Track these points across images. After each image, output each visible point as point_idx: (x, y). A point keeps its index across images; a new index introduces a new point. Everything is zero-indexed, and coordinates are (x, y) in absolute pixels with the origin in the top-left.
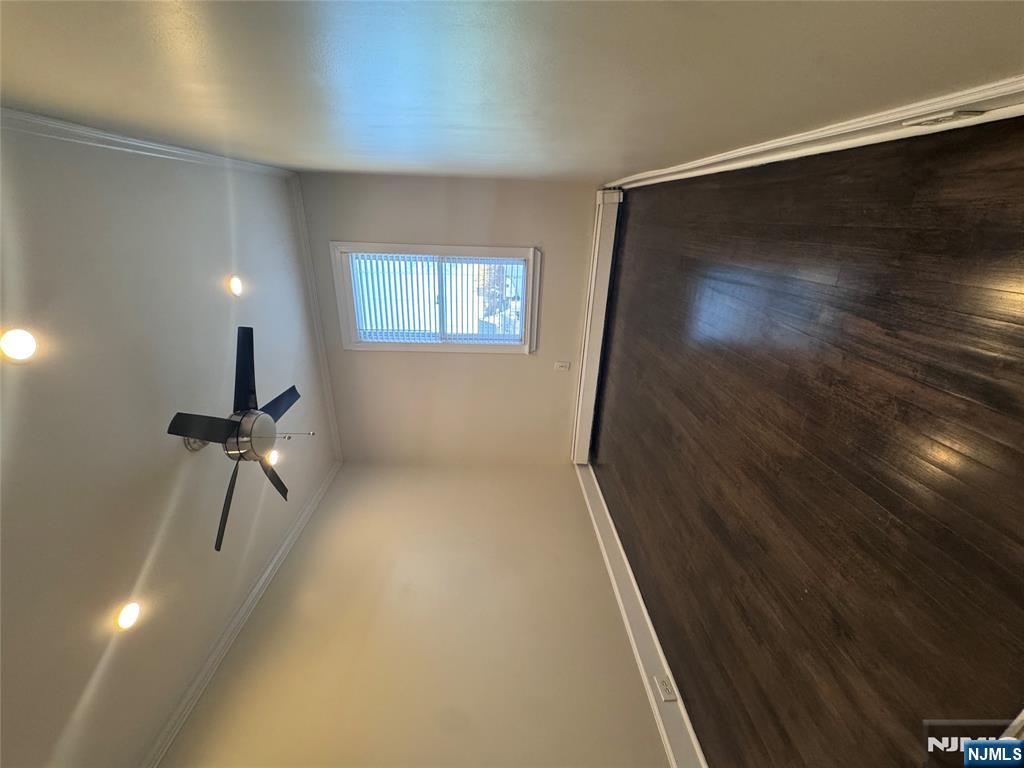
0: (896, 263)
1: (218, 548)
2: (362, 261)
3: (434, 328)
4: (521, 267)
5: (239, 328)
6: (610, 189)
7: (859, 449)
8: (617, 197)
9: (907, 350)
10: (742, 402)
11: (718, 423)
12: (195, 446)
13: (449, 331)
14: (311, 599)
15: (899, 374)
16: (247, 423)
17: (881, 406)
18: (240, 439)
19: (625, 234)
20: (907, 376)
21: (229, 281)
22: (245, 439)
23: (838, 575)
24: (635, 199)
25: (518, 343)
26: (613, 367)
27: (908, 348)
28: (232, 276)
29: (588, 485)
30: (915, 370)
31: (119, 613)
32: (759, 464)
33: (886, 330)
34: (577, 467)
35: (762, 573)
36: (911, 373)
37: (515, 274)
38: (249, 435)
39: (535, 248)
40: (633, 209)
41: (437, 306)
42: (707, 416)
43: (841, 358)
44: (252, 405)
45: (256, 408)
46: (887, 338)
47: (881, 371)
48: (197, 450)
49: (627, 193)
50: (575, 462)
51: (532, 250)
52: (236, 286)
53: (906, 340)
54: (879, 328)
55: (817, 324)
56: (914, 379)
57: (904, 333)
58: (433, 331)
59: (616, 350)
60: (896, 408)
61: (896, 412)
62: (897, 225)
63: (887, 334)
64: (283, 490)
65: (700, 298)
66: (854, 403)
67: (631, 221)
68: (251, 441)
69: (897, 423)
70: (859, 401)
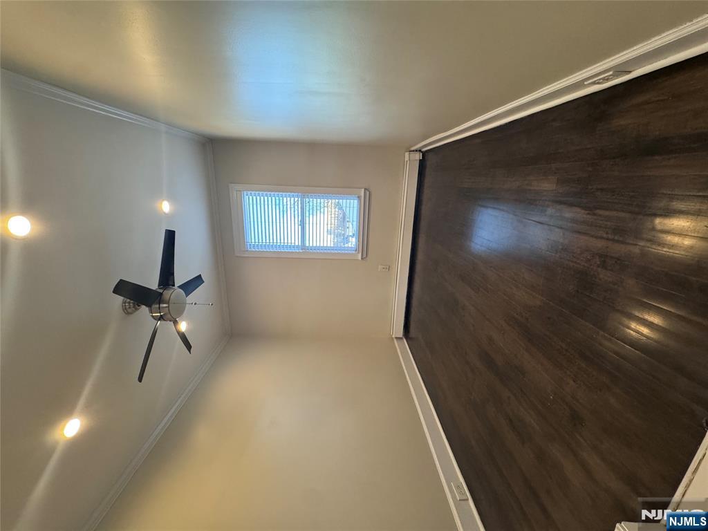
0: (590, 169)
1: (140, 379)
2: (251, 197)
3: (298, 242)
4: (356, 201)
5: (166, 230)
6: (413, 151)
7: (578, 291)
8: (418, 156)
9: (601, 222)
10: (501, 274)
11: (488, 292)
12: (129, 310)
13: (307, 245)
14: (203, 435)
15: (596, 237)
16: (167, 294)
17: (589, 260)
18: (161, 305)
19: (424, 180)
20: (602, 238)
21: (161, 203)
22: (165, 305)
23: (572, 382)
24: (430, 157)
25: (354, 252)
26: (418, 267)
27: (602, 220)
28: (163, 200)
29: (404, 352)
30: (607, 233)
31: (65, 425)
32: (515, 314)
33: (587, 212)
34: (395, 340)
35: (522, 391)
36: (605, 236)
37: (352, 206)
38: (168, 302)
39: (365, 189)
40: (428, 163)
41: (300, 227)
42: (481, 289)
43: (561, 234)
44: (171, 283)
45: (174, 285)
46: (588, 216)
47: (587, 238)
48: (131, 313)
49: (424, 154)
50: (393, 336)
51: (363, 190)
52: (166, 207)
53: (600, 215)
54: (583, 211)
55: (546, 215)
56: (608, 239)
57: (598, 211)
58: (297, 244)
59: (420, 256)
60: (598, 260)
61: (598, 263)
62: (588, 146)
63: (588, 214)
64: (189, 347)
65: (472, 212)
66: (572, 261)
67: (428, 171)
68: (168, 307)
69: (599, 269)
70: (575, 260)
